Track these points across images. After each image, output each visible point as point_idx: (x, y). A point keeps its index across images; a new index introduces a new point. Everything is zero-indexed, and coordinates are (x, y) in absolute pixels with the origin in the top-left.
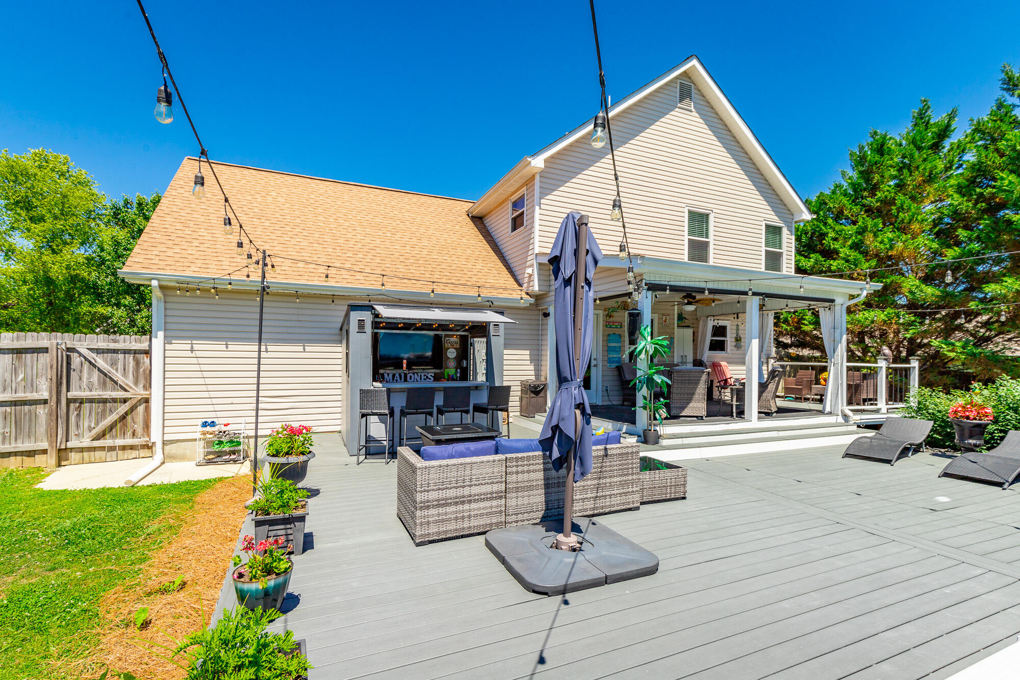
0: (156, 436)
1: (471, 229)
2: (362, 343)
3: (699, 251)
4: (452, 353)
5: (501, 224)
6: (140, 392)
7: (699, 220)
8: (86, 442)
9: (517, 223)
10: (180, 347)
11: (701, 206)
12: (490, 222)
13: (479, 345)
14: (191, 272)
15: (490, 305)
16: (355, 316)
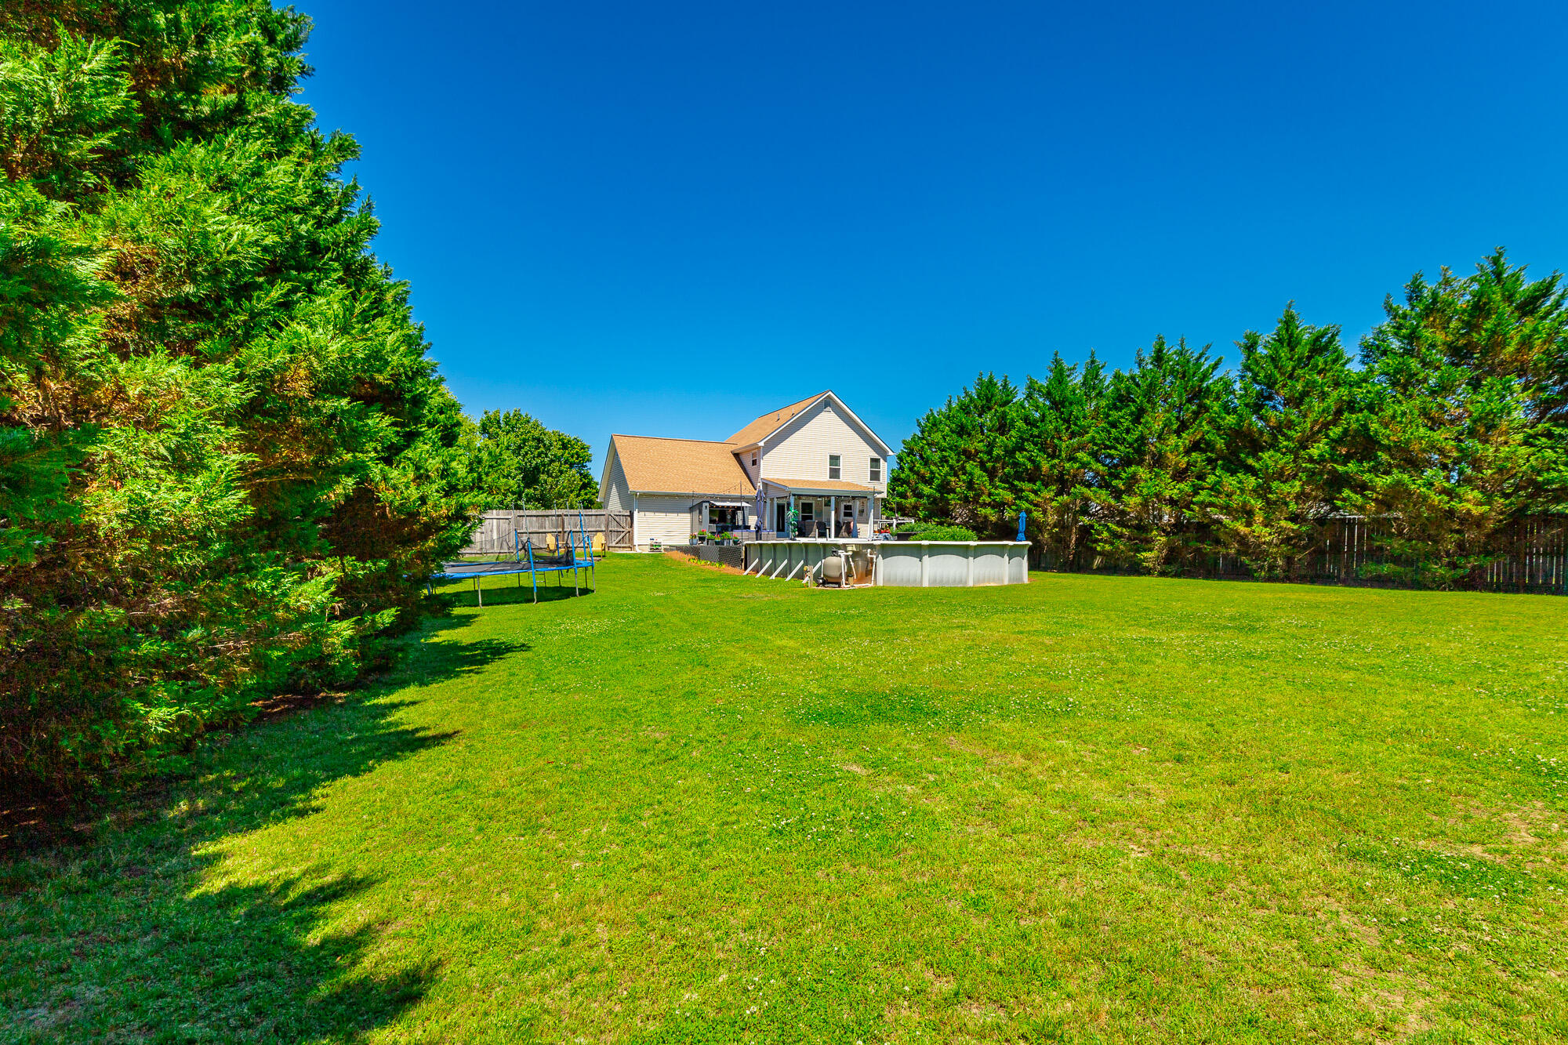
0: (636, 542)
1: (734, 461)
2: (706, 512)
3: (835, 473)
4: (729, 517)
5: (748, 463)
6: (628, 529)
7: (834, 459)
8: (614, 544)
9: (754, 463)
10: (642, 514)
11: (835, 453)
12: (742, 457)
13: (740, 514)
14: (646, 490)
15: (741, 498)
16: (704, 504)
